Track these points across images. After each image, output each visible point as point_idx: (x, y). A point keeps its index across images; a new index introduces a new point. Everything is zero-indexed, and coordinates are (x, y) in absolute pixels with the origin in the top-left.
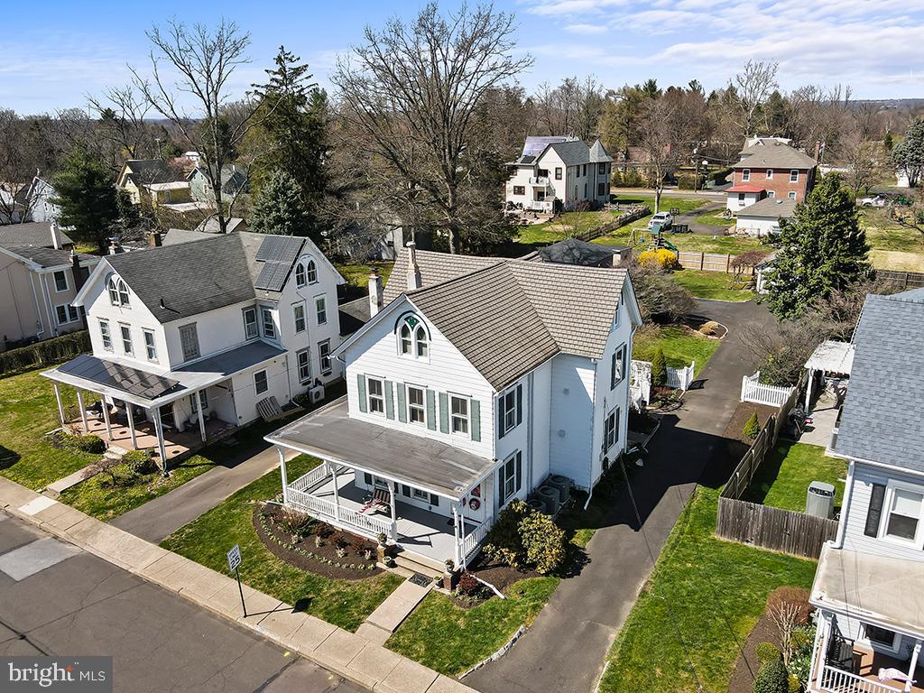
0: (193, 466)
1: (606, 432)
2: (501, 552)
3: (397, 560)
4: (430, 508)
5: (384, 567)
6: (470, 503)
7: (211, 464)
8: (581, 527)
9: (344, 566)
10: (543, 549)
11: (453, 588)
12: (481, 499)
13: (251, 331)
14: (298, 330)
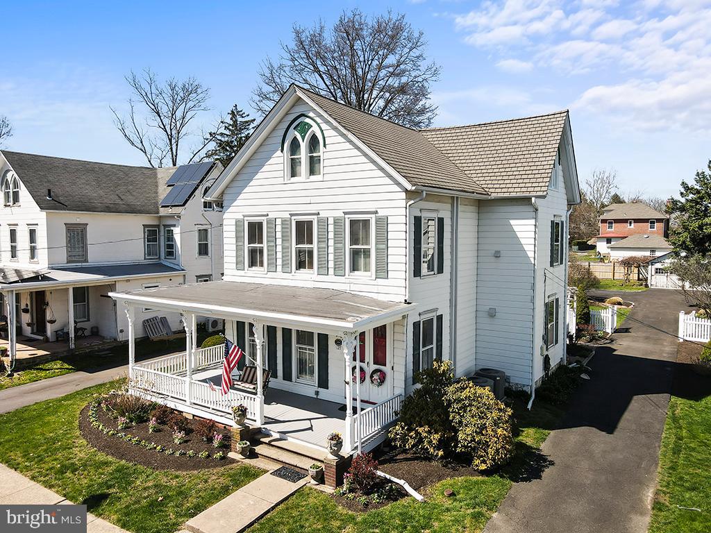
0: (48, 370)
1: (546, 324)
2: (417, 433)
3: (259, 449)
4: (317, 393)
5: (238, 457)
6: (372, 377)
7: (71, 369)
8: (529, 425)
9: (177, 454)
10: (484, 427)
11: (339, 483)
12: (387, 369)
13: (150, 251)
14: (200, 253)
